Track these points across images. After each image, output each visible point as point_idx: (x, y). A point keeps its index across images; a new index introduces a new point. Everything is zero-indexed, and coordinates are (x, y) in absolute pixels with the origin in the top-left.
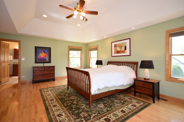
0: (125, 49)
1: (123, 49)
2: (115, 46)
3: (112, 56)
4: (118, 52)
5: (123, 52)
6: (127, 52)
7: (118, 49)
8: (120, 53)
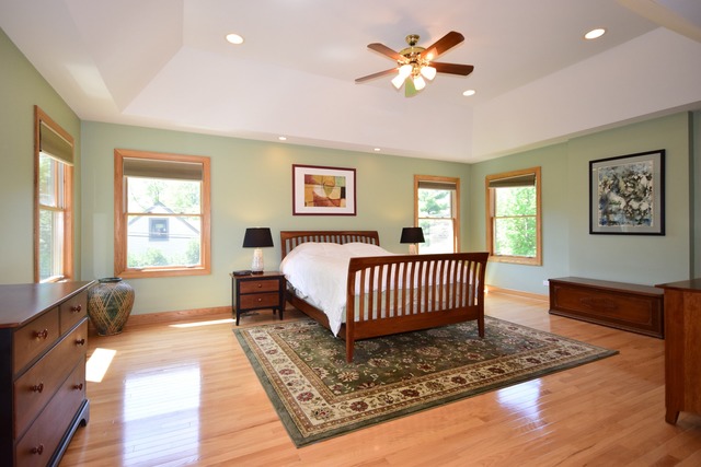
0: (343, 195)
1: (336, 194)
2: (309, 180)
3: (294, 214)
4: (318, 202)
5: (336, 203)
6: (348, 206)
7: (320, 192)
8: (326, 206)
